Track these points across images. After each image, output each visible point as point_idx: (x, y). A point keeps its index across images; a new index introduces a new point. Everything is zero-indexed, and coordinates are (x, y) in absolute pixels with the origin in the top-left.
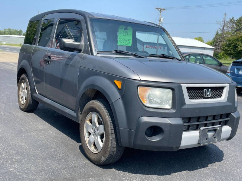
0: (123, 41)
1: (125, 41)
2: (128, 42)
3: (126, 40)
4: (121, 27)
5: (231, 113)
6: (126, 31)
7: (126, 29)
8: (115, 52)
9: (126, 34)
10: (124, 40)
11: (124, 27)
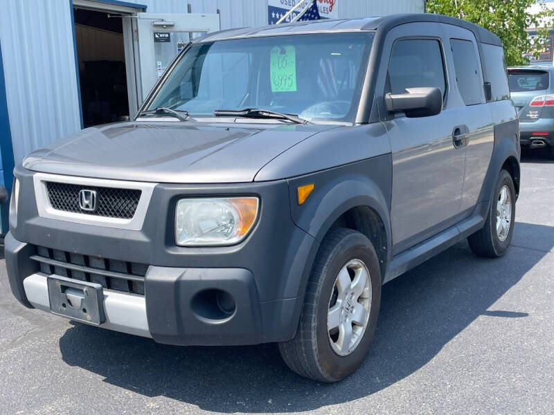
3: (285, 78)
5: (149, 266)
10: (280, 78)
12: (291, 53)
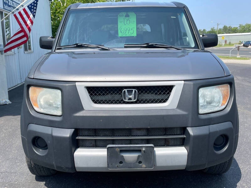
0: (125, 31)
1: (127, 31)
2: (132, 31)
3: (128, 29)
4: (121, 14)
5: (187, 128)
6: (127, 18)
7: (127, 16)
8: (75, 46)
9: (128, 22)
10: (125, 29)
11: (124, 14)
12: (133, 18)
